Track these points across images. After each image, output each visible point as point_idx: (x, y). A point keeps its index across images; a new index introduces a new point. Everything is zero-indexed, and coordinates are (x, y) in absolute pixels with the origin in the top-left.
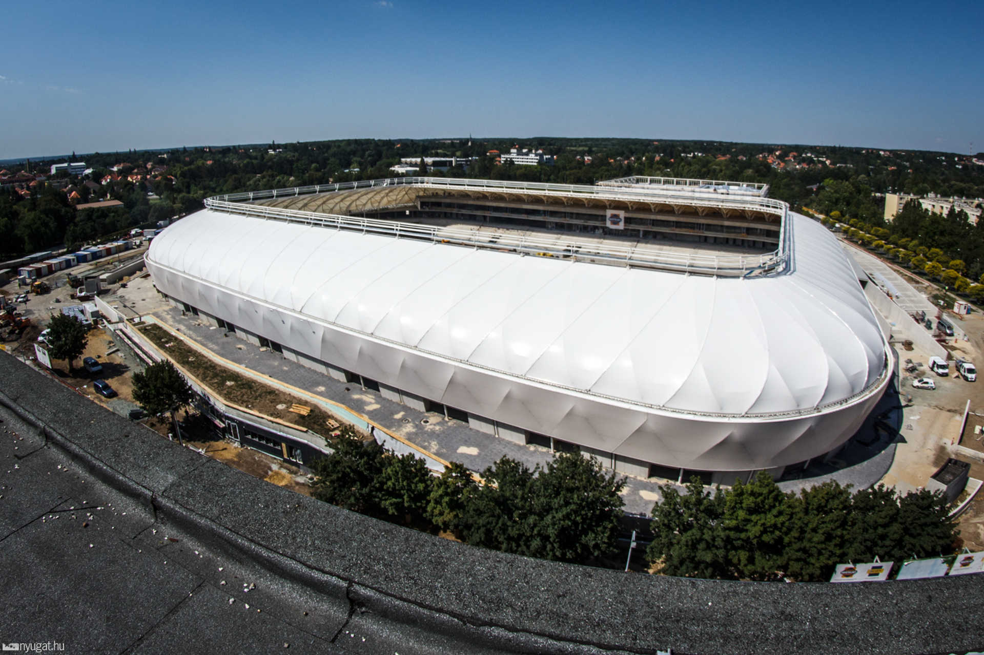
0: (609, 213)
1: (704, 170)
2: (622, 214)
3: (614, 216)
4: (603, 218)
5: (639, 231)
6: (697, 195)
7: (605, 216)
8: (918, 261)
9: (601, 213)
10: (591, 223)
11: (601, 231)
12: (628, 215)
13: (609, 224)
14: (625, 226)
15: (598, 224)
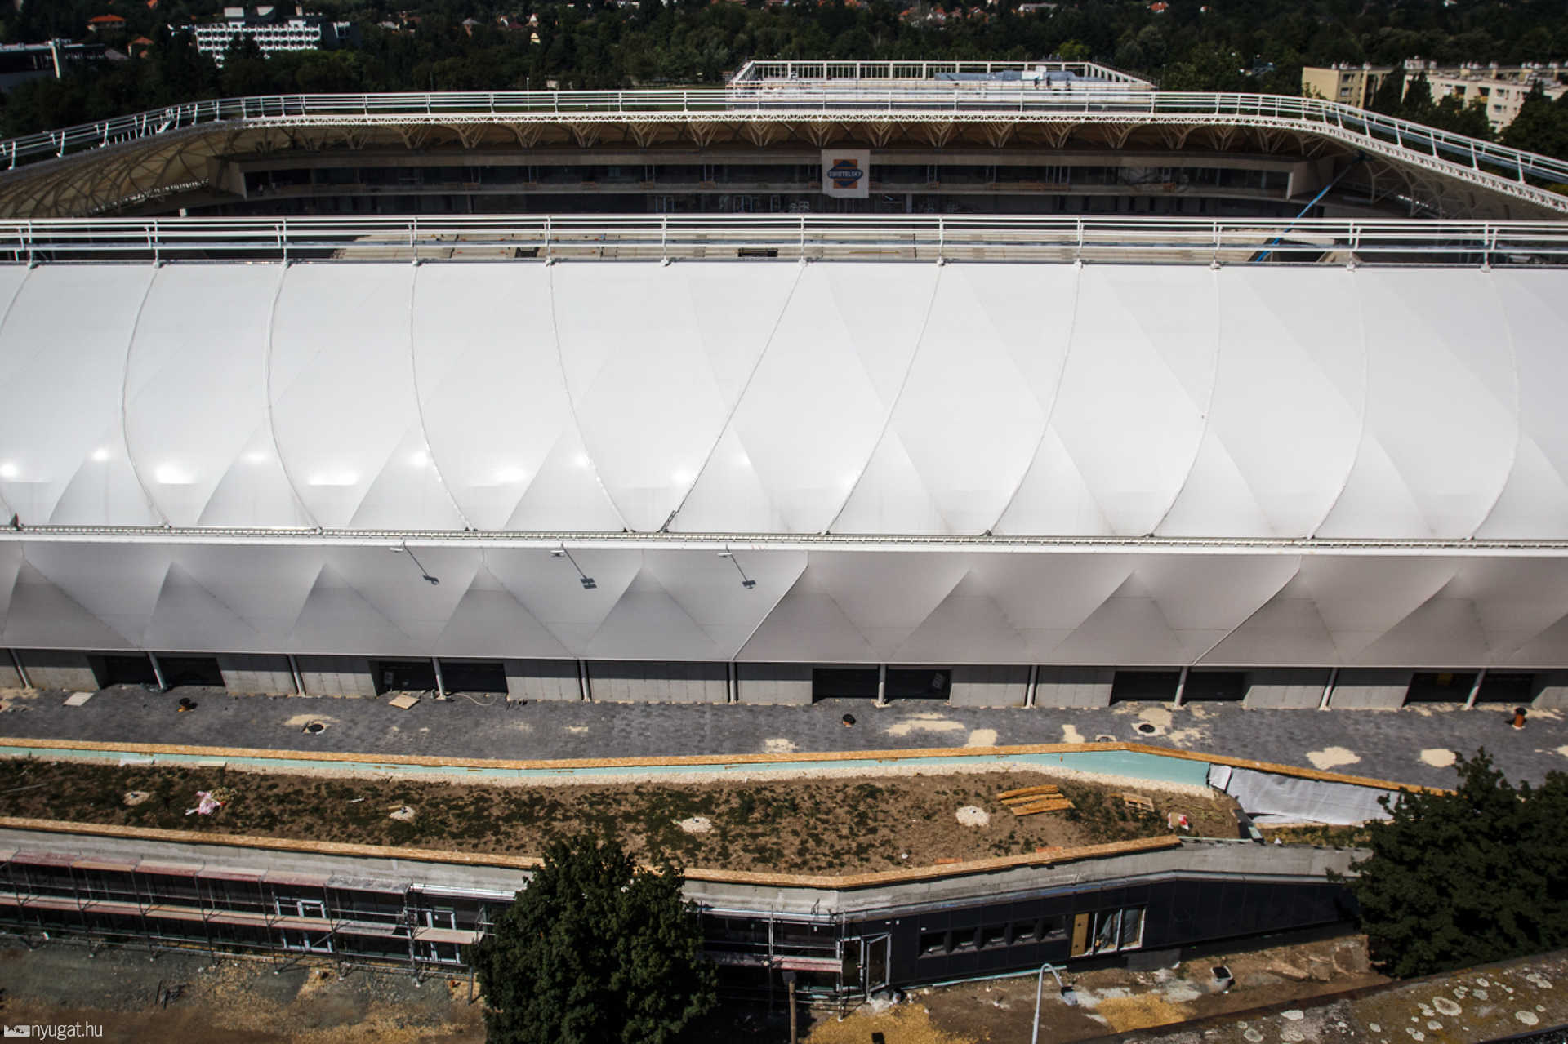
0: (829, 158)
2: (863, 158)
3: (842, 165)
4: (813, 173)
5: (905, 196)
7: (819, 168)
9: (807, 160)
10: (776, 189)
12: (881, 160)
13: (827, 185)
14: (871, 188)
15: (794, 189)
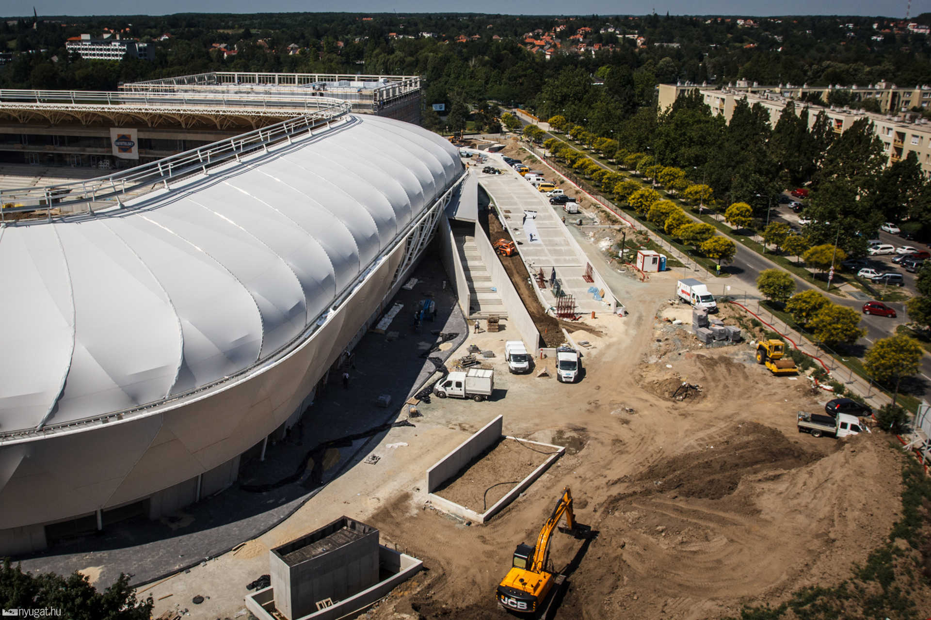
0: (116, 133)
1: (409, 59)
2: (134, 134)
3: (123, 138)
4: (106, 142)
6: (274, 99)
7: (109, 139)
8: (625, 188)
9: (102, 134)
10: (90, 151)
11: (107, 163)
12: (145, 135)
13: (116, 152)
14: (140, 153)
15: (100, 151)
